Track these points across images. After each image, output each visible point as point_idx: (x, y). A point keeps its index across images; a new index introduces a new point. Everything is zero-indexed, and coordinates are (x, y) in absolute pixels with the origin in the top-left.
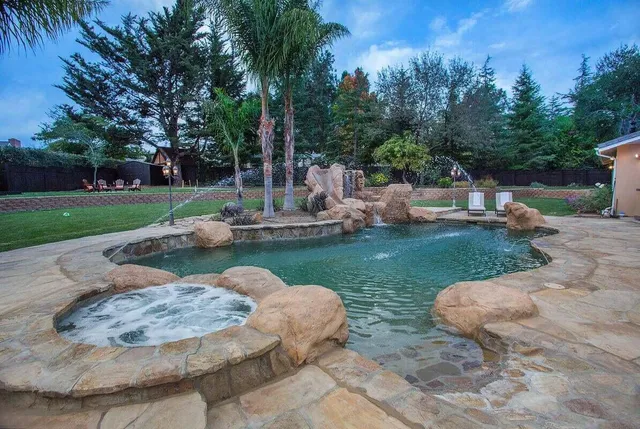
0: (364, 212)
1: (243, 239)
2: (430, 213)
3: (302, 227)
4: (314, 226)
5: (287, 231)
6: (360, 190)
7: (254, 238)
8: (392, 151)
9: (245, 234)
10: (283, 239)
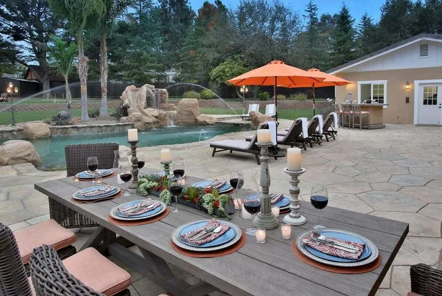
0: (156, 117)
1: (58, 134)
2: (211, 118)
3: (99, 127)
4: (107, 126)
5: (89, 130)
6: (164, 102)
7: (66, 133)
8: (223, 71)
9: (60, 131)
10: (85, 134)
